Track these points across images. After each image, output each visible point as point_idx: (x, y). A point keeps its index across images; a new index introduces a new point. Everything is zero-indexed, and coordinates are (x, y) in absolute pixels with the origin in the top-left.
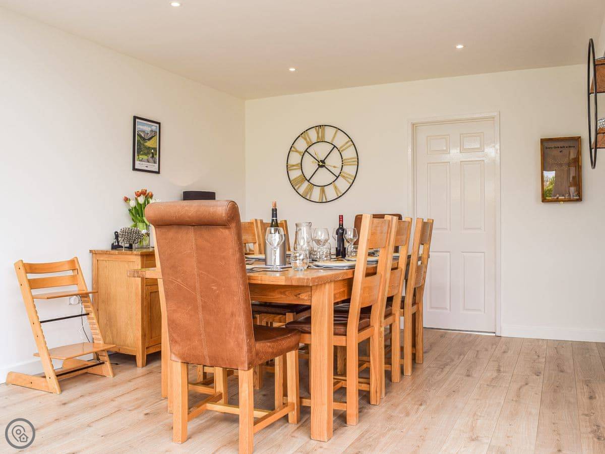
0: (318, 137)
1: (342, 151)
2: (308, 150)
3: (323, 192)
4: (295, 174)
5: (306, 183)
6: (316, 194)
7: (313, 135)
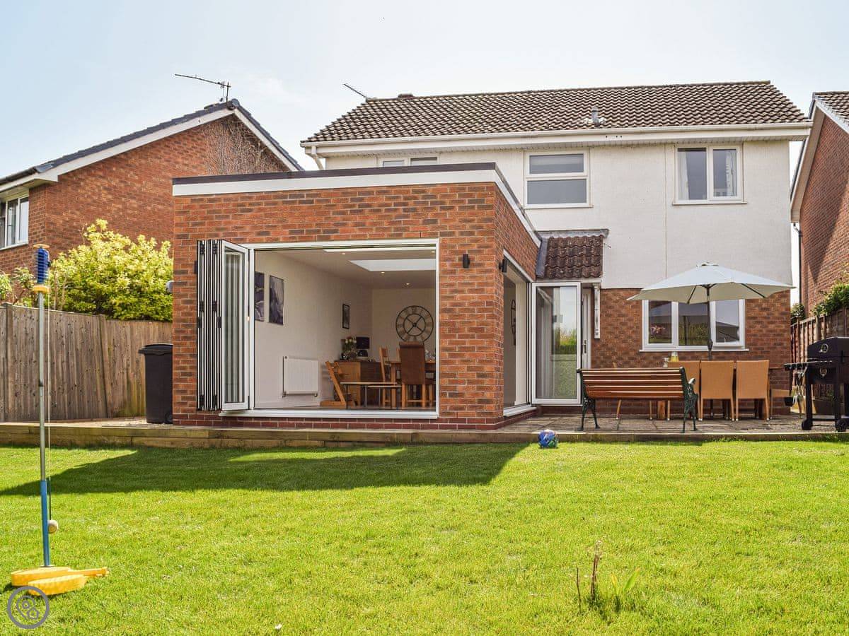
0: (413, 311)
1: (425, 319)
2: (407, 318)
3: (415, 339)
4: (400, 329)
5: (406, 334)
7: (410, 311)
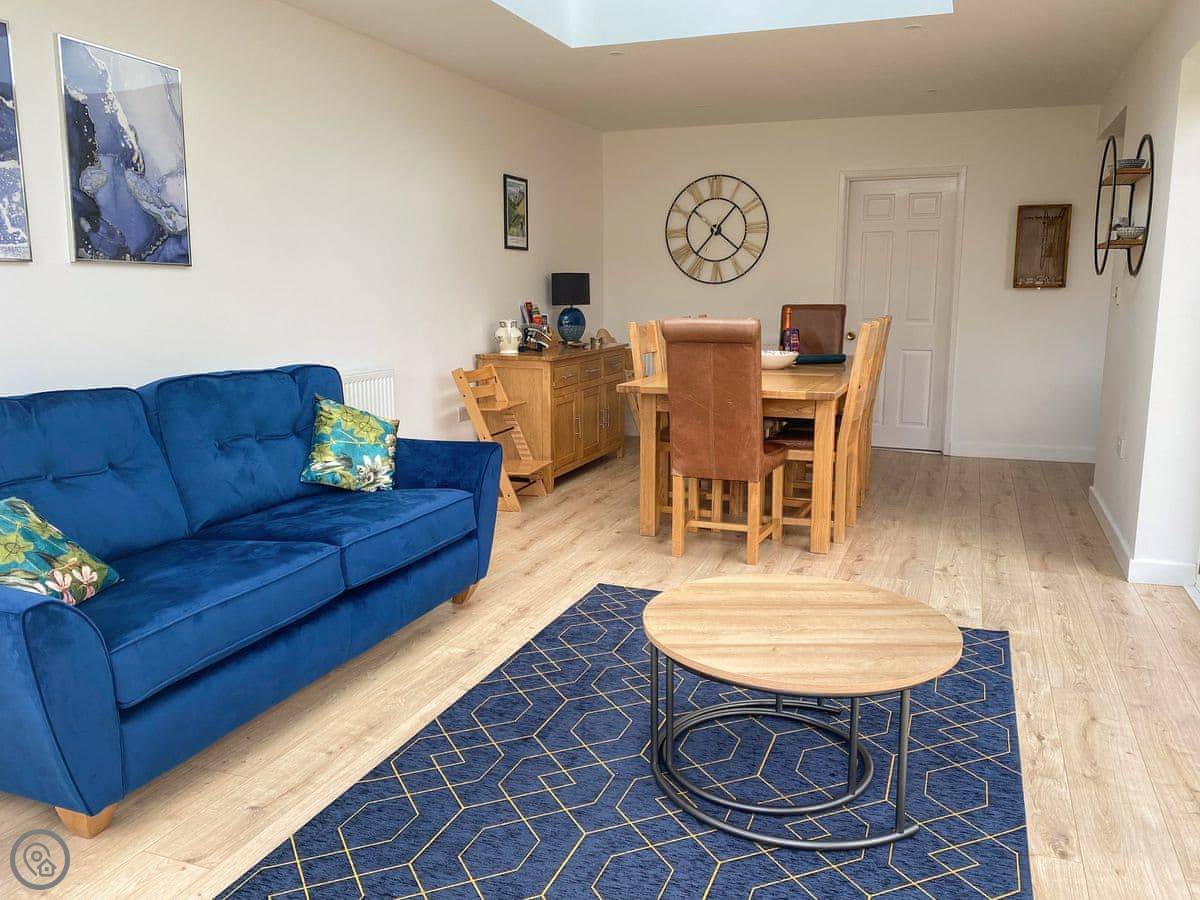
0: (712, 192)
1: (746, 212)
2: (697, 210)
3: (717, 270)
4: (677, 243)
5: (693, 257)
6: (707, 272)
7: (704, 189)
